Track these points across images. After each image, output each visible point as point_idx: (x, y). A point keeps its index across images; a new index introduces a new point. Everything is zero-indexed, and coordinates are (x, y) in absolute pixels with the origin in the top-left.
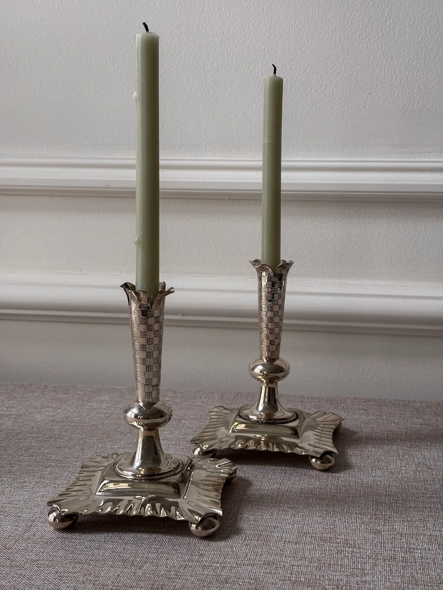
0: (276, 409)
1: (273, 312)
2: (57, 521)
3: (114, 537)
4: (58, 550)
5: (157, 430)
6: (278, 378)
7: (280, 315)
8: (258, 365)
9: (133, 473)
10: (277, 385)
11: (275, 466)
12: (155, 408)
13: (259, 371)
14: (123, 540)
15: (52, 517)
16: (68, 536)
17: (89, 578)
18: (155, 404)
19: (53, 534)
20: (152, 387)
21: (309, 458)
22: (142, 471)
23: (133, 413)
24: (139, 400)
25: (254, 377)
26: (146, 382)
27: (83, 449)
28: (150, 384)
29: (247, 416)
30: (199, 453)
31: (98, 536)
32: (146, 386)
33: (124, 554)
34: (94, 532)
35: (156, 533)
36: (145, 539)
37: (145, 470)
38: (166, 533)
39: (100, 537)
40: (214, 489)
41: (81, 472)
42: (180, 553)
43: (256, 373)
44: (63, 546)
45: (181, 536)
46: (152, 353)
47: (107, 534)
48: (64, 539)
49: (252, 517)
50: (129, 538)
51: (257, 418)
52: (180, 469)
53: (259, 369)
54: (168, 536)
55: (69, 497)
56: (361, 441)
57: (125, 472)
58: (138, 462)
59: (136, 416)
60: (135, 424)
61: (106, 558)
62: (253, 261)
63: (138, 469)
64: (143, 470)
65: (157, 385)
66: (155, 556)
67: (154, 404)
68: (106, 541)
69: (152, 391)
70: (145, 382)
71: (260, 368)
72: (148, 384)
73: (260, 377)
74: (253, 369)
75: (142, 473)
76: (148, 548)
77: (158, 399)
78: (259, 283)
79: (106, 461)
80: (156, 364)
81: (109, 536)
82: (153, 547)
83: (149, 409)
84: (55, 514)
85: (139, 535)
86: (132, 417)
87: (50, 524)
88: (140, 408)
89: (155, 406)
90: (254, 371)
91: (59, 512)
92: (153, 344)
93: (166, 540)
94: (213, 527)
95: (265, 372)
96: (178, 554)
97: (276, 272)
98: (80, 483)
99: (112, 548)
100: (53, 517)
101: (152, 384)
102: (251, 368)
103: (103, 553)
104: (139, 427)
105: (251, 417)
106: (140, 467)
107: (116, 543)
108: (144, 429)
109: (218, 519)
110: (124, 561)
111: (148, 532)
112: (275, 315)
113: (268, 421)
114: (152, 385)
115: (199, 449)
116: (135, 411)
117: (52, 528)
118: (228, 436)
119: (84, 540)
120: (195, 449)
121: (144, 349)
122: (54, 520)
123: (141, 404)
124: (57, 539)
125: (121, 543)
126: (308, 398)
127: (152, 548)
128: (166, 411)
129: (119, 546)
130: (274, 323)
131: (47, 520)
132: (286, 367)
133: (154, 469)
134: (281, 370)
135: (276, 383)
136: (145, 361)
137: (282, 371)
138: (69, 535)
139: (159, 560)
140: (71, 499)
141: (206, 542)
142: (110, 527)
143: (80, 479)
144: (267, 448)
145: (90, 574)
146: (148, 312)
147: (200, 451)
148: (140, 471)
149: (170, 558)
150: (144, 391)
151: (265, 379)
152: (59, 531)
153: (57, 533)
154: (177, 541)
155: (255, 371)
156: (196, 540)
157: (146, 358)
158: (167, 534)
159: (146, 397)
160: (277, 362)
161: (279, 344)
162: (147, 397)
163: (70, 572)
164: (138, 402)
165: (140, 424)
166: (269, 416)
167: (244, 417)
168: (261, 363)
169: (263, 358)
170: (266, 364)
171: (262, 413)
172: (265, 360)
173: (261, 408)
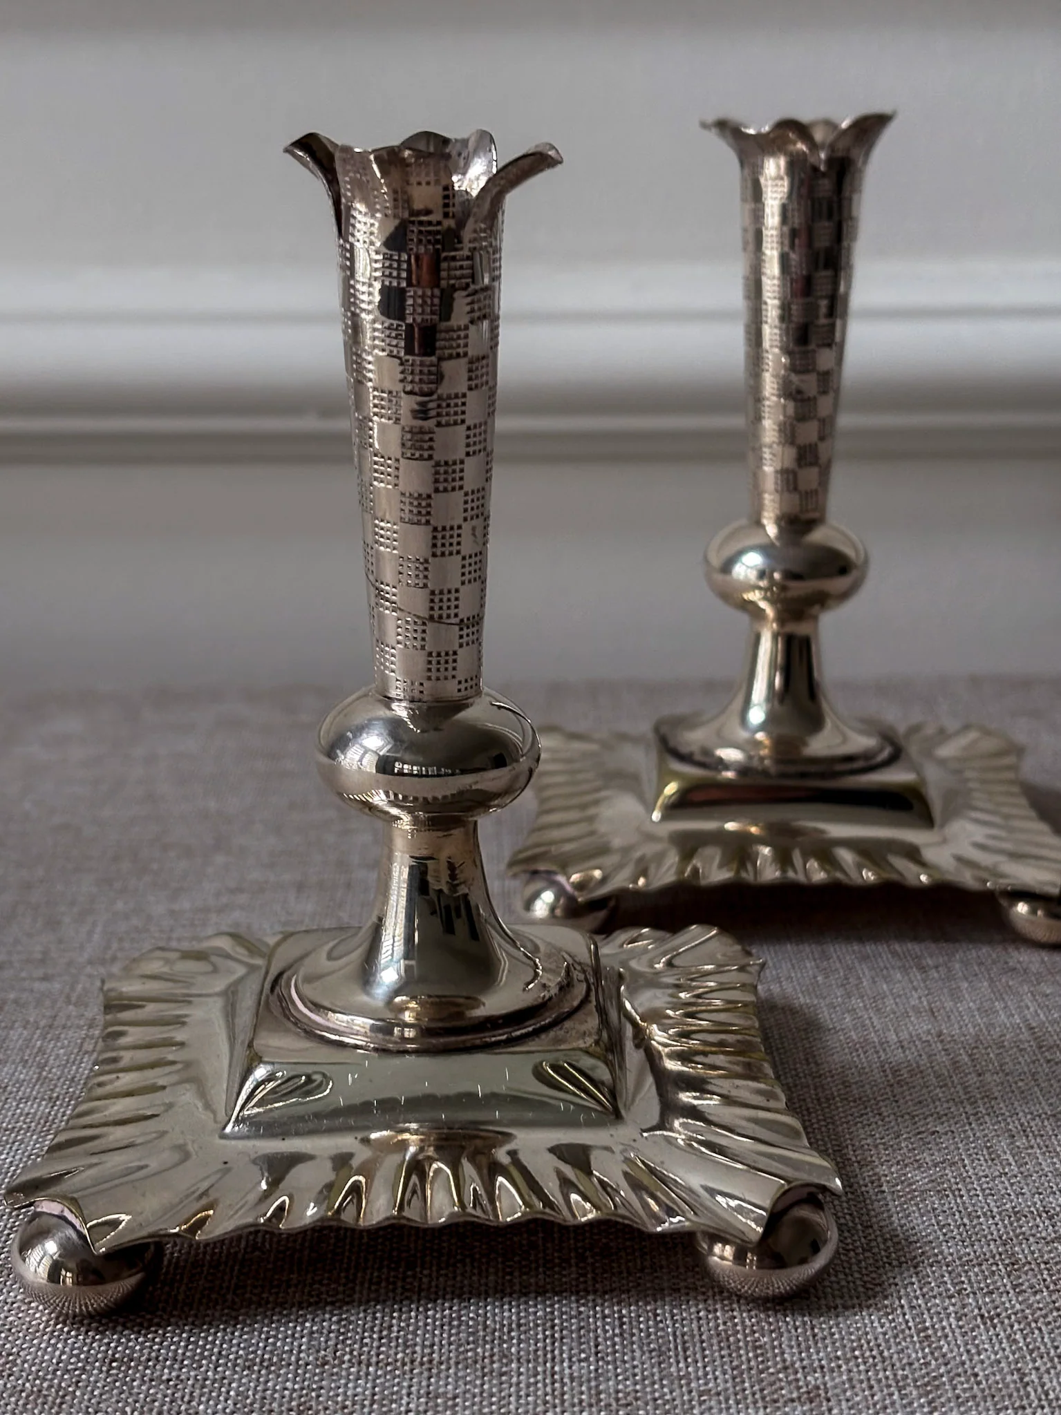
0: (815, 722)
2: (69, 1281)
5: (471, 827)
6: (822, 600)
8: (745, 551)
9: (370, 1021)
10: (816, 628)
12: (458, 721)
13: (752, 574)
15: (37, 1264)
16: (132, 1348)
18: (466, 706)
19: (55, 1346)
20: (457, 628)
21: (1004, 902)
22: (407, 1013)
23: (365, 753)
24: (393, 693)
25: (732, 597)
26: (432, 609)
27: (53, 924)
28: (449, 616)
29: (707, 752)
30: (553, 909)
32: (430, 627)
34: (246, 1314)
36: (506, 1334)
37: (420, 1004)
38: (588, 1293)
40: (737, 1063)
41: (110, 1029)
43: (738, 581)
46: (458, 467)
48: (119, 1368)
49: (920, 1178)
50: (426, 1331)
51: (744, 760)
52: (580, 991)
53: (749, 565)
55: (104, 1157)
57: (339, 1020)
58: (391, 973)
59: (385, 766)
60: (379, 799)
63: (389, 1002)
64: (413, 1005)
65: (476, 621)
67: (460, 706)
69: (456, 647)
70: (428, 605)
71: (756, 559)
72: (440, 617)
73: (754, 596)
74: (727, 567)
75: (408, 1017)
77: (473, 685)
79: (206, 973)
80: (475, 522)
82: (563, 1372)
83: (436, 729)
84: (52, 1246)
85: (471, 1313)
86: (363, 769)
88: (395, 728)
89: (462, 715)
91: (70, 1233)
92: (463, 421)
94: (816, 1249)
95: (777, 576)
98: (127, 1080)
100: (47, 1262)
101: (456, 615)
102: (716, 561)
104: (394, 811)
108: (416, 821)
109: (826, 1208)
114: (457, 620)
115: (548, 897)
116: (375, 742)
117: (39, 1315)
118: (650, 837)
120: (536, 895)
121: (421, 448)
122: (54, 1274)
123: (401, 711)
124: (83, 1369)
128: (516, 737)
131: (19, 1279)
132: (857, 554)
133: (461, 1000)
134: (840, 565)
135: (815, 618)
136: (429, 505)
138: (135, 1344)
140: (116, 1161)
141: (793, 1325)
143: (121, 1064)
144: (784, 871)
146: (444, 265)
147: (557, 899)
148: (402, 1009)
150: (423, 647)
151: (773, 603)
153: (76, 1339)
156: (743, 1318)
157: (430, 490)
159: (429, 678)
160: (820, 536)
162: (434, 675)
164: (387, 701)
165: (400, 797)
166: (786, 748)
167: (698, 757)
168: (758, 540)
169: (765, 521)
170: (778, 544)
171: (760, 736)
172: (772, 530)
173: (757, 715)
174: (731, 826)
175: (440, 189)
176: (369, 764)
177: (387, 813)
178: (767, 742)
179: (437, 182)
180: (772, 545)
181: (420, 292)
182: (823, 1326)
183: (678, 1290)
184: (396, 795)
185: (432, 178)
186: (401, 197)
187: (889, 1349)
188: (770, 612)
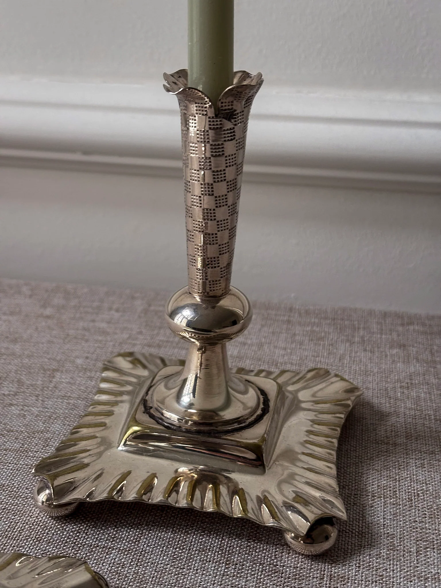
1: (213, 197)
6: (226, 337)
7: (229, 203)
8: (183, 307)
11: (209, 535)
13: (184, 324)
25: (174, 333)
51: (178, 419)
53: (184, 316)
56: (395, 445)
62: (172, 75)
71: (187, 314)
73: (187, 335)
78: (182, 130)
90: (174, 320)
97: (220, 105)
105: (167, 414)
112: (218, 205)
113: (202, 428)
126: (300, 314)
130: (215, 221)
132: (244, 312)
134: (233, 319)
137: (234, 323)
144: (191, 501)
151: (198, 340)
155: (176, 320)
160: (226, 303)
161: (229, 265)
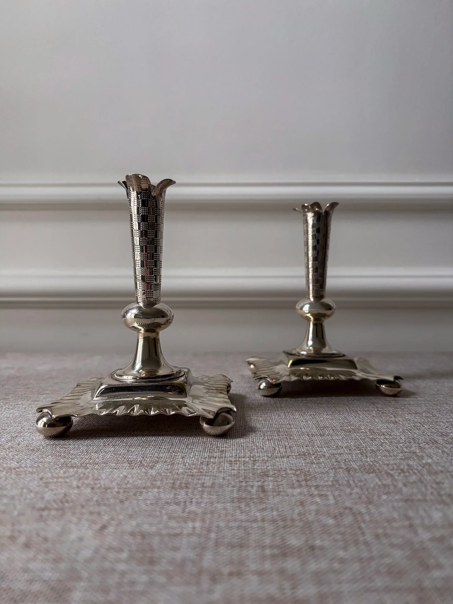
0: (324, 345)
3: (115, 441)
4: (46, 456)
5: (157, 333)
6: (325, 316)
9: (133, 377)
12: (154, 308)
14: (126, 443)
15: (41, 424)
17: (86, 482)
19: (42, 442)
23: (132, 314)
25: (303, 316)
31: (96, 442)
33: (129, 455)
35: (163, 435)
36: (151, 442)
39: (99, 442)
42: (196, 451)
44: (53, 452)
45: (192, 437)
47: (106, 439)
48: (55, 446)
50: (132, 441)
54: (177, 437)
58: (138, 365)
59: (136, 316)
60: (136, 325)
61: (107, 461)
63: (138, 372)
64: (144, 372)
66: (167, 455)
68: (105, 445)
69: (154, 290)
74: (301, 308)
75: (143, 375)
76: (157, 449)
77: (159, 299)
81: (109, 440)
82: (162, 447)
83: (149, 309)
84: (45, 419)
86: (131, 317)
87: (40, 431)
88: (139, 308)
89: (156, 306)
91: (50, 416)
93: (176, 441)
94: (228, 424)
96: (194, 452)
99: (114, 451)
100: (43, 423)
103: (103, 456)
104: (140, 328)
106: (140, 370)
107: (118, 446)
108: (144, 329)
109: (233, 414)
110: (130, 462)
111: (153, 435)
116: (135, 311)
117: (42, 437)
119: (79, 445)
122: (44, 426)
123: (141, 305)
124: (46, 446)
125: (124, 445)
127: (161, 449)
129: (122, 449)
131: (37, 428)
139: (173, 459)
142: (109, 433)
144: (312, 377)
145: (87, 478)
146: (149, 202)
148: (141, 373)
149: (186, 456)
152: (50, 439)
153: (47, 441)
154: (188, 441)
156: (210, 439)
158: (176, 435)
159: (147, 297)
163: (61, 477)
164: (138, 303)
165: (140, 324)
166: (317, 351)
167: (297, 354)
168: (309, 302)
169: (310, 297)
170: (313, 302)
171: (311, 348)
172: (312, 299)
173: (310, 343)
174: (301, 368)
175: (148, 185)
176: (133, 316)
177: (138, 328)
178: (312, 349)
179: (147, 183)
180: (312, 302)
181: (144, 208)
182: (229, 441)
183: (196, 435)
184: (139, 323)
185: (146, 183)
186: (139, 186)
187: (243, 444)
188: (312, 319)
